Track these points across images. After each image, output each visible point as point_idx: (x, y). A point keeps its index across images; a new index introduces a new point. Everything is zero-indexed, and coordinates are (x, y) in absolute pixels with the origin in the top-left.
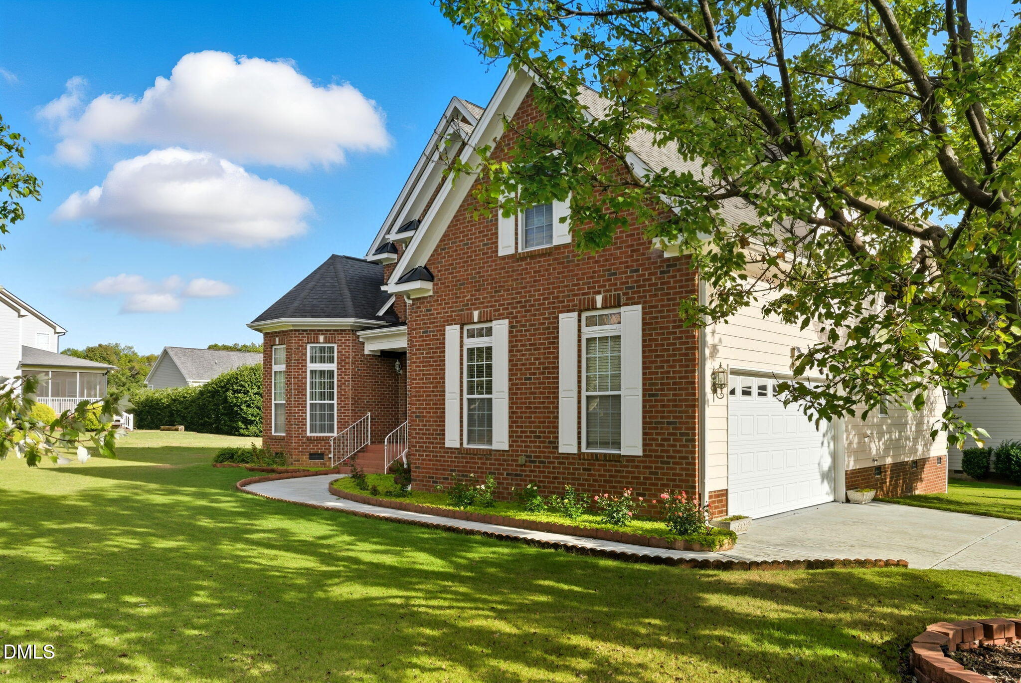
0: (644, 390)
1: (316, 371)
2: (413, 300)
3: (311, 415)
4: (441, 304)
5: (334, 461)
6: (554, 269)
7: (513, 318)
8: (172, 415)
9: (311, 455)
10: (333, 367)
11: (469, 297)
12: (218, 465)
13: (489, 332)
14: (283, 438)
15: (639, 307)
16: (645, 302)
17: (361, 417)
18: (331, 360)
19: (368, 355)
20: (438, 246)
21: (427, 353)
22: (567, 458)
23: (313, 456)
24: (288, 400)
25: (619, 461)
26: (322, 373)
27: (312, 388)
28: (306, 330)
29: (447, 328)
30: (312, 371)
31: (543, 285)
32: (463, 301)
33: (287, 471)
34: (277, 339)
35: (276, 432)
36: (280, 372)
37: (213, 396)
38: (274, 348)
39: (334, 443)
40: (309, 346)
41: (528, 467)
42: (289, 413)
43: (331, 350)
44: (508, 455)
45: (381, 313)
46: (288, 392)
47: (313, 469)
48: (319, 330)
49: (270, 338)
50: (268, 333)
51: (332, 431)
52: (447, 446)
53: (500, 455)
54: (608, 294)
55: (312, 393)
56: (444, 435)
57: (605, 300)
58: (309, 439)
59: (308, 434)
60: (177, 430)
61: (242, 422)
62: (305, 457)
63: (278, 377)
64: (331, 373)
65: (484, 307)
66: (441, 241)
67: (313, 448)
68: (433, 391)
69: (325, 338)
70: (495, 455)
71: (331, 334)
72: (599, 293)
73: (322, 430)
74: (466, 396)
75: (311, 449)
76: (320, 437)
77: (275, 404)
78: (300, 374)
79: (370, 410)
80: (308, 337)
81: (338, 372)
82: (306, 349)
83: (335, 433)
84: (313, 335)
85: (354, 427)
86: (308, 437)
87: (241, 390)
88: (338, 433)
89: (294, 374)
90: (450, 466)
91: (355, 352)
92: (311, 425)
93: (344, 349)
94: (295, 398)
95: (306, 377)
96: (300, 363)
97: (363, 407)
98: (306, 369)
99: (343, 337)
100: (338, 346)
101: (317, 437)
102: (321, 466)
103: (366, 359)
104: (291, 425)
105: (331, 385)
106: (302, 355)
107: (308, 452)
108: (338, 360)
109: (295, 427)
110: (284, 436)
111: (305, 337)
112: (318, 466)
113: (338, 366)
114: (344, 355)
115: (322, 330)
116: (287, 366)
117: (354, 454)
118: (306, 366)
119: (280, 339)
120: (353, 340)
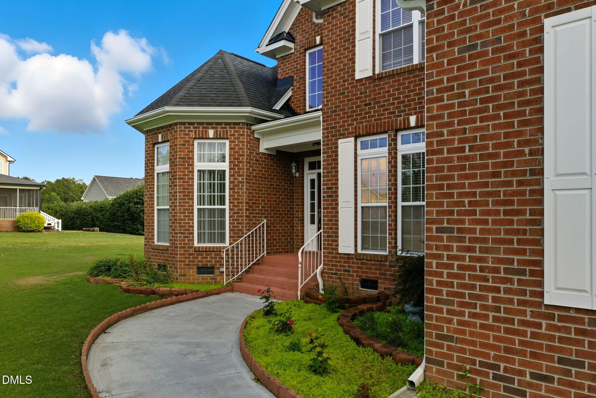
1: (204, 171)
3: (199, 222)
5: (227, 275)
9: (199, 268)
10: (224, 166)
14: (166, 249)
17: (256, 225)
18: (222, 159)
19: (263, 154)
23: (202, 270)
24: (173, 206)
26: (211, 172)
27: (199, 191)
28: (193, 124)
30: (199, 171)
33: (171, 294)
34: (160, 136)
35: (158, 241)
36: (163, 173)
37: (120, 207)
38: (156, 147)
39: (227, 255)
40: (196, 142)
42: (174, 220)
43: (222, 147)
45: (278, 106)
46: (173, 196)
47: (203, 288)
48: (208, 124)
50: (150, 131)
51: (223, 240)
52: (547, 301)
55: (200, 197)
58: (198, 250)
59: (196, 244)
60: (94, 231)
62: (193, 272)
63: (161, 178)
64: (222, 173)
67: (201, 261)
68: (496, 175)
69: (215, 133)
73: (212, 240)
75: (199, 261)
76: (210, 247)
77: (158, 210)
78: (186, 175)
79: (265, 217)
80: (195, 131)
81: (230, 172)
82: (193, 145)
83: (227, 244)
84: (201, 129)
85: (249, 236)
86: (195, 248)
87: (140, 202)
88: (230, 244)
89: (180, 175)
90: (560, 350)
91: (249, 149)
92: (199, 234)
93: (237, 145)
94: (180, 203)
95: (193, 179)
96: (186, 162)
97: (258, 213)
98: (193, 169)
99: (236, 132)
100: (230, 142)
101: (206, 247)
102: (212, 283)
103: (261, 158)
104: (176, 233)
105: (222, 187)
106: (189, 152)
107: (195, 265)
108: (230, 159)
109: (180, 237)
110: (167, 247)
111: (192, 131)
112: (208, 283)
113: (230, 165)
114: (237, 152)
115: (211, 124)
116: (171, 166)
117: (249, 268)
118: (193, 165)
119: (162, 135)
120: (247, 135)
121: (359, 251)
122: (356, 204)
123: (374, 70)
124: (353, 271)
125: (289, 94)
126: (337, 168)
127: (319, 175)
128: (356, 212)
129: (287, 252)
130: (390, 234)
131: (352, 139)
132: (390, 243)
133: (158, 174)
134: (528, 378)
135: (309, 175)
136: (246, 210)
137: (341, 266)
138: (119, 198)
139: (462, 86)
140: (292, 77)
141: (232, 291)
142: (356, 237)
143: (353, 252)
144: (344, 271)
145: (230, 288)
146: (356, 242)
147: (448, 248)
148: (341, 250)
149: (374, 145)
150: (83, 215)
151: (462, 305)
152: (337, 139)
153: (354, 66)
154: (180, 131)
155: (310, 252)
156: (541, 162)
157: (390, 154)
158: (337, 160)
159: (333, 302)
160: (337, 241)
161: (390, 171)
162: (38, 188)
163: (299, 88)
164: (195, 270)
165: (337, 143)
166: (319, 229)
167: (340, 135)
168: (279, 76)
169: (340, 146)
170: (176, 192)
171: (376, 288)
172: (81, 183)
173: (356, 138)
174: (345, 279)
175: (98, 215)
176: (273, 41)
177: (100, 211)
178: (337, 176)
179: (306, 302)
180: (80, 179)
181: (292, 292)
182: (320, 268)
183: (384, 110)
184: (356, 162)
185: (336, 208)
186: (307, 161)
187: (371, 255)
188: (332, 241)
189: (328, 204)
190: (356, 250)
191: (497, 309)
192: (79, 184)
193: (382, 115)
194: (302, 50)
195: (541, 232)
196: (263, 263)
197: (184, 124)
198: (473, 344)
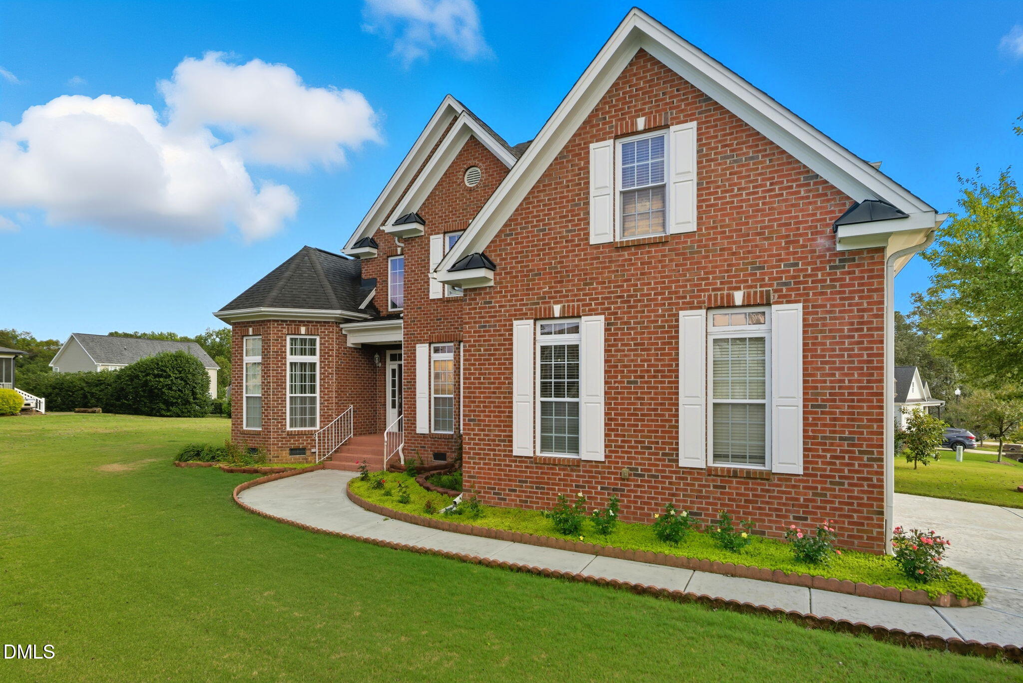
0: (805, 400)
1: (295, 364)
2: (465, 290)
3: (291, 409)
4: (505, 296)
6: (671, 260)
7: (610, 314)
8: (85, 397)
9: (291, 450)
10: (315, 359)
11: (547, 289)
12: (183, 464)
13: (575, 330)
14: (258, 434)
15: (800, 306)
16: (805, 301)
17: (344, 410)
18: (313, 352)
19: (350, 348)
20: (501, 231)
21: (485, 350)
22: (690, 473)
23: (294, 451)
24: (266, 393)
25: (768, 480)
26: (303, 365)
27: (291, 381)
28: (286, 321)
29: (515, 323)
30: (291, 364)
31: (655, 278)
32: (538, 294)
33: (272, 471)
34: (251, 330)
35: (247, 426)
36: (254, 364)
37: (132, 380)
38: (246, 339)
39: (319, 437)
40: (288, 338)
41: (634, 480)
42: (266, 407)
43: (313, 342)
44: (603, 467)
45: (362, 307)
46: (265, 386)
47: (299, 467)
48: (300, 322)
49: (241, 327)
50: (238, 323)
51: (313, 423)
52: (514, 454)
53: (592, 467)
54: (752, 291)
55: (292, 386)
56: (511, 441)
57: (747, 296)
58: (290, 434)
59: (288, 429)
60: (94, 412)
61: (164, 403)
62: (286, 453)
63: (251, 368)
64: (313, 366)
65: (568, 301)
66: (506, 225)
67: (293, 443)
68: (494, 393)
69: (307, 330)
70: (584, 466)
71: (313, 324)
72: (738, 289)
73: (303, 424)
74: (539, 399)
75: (290, 444)
76: (302, 431)
77: (247, 397)
78: (279, 367)
79: (352, 403)
80: (288, 328)
81: (320, 365)
82: (286, 340)
83: (318, 428)
84: (293, 326)
85: (338, 421)
86: (288, 432)
87: (162, 374)
88: (321, 428)
89: (273, 367)
90: (519, 476)
91: (338, 344)
92: (291, 419)
93: (327, 341)
94: (273, 392)
95: (285, 370)
96: (279, 355)
97: (346, 400)
98: (286, 361)
99: (327, 329)
100: (321, 338)
101: (298, 431)
102: (303, 463)
103: (348, 351)
104: (270, 419)
105: (313, 379)
106: (282, 346)
107: (288, 447)
108: (320, 353)
109: (273, 422)
110: (260, 431)
111: (284, 328)
112: (300, 463)
113: (321, 359)
114: (327, 347)
115: (303, 322)
116: (263, 358)
117: (338, 448)
118: (285, 358)
119: (253, 329)
120: (337, 333)
121: (433, 432)
122: (430, 395)
123: (444, 294)
124: (428, 447)
125: (373, 293)
126: (415, 366)
127: (400, 366)
128: (430, 401)
129: (371, 433)
130: (455, 418)
131: (427, 345)
132: (455, 425)
133: (247, 364)
134: (507, 492)
135: (391, 366)
136: (336, 397)
137: (418, 443)
138: (130, 369)
139: (480, 346)
140: (376, 279)
141: (324, 468)
142: (430, 421)
143: (428, 432)
144: (421, 447)
145: (322, 467)
146: (430, 424)
147: (473, 430)
148: (419, 431)
149: (443, 350)
150: (67, 391)
151: (480, 459)
152: (416, 344)
153: (429, 288)
154: (273, 327)
155: (393, 433)
156: (512, 389)
157: (455, 358)
158: (415, 360)
159: (413, 469)
160: (415, 424)
161: (455, 372)
162: (12, 357)
163: (382, 290)
164: (288, 452)
165: (415, 347)
166: (400, 413)
167: (418, 340)
168: (363, 276)
169: (417, 349)
170: (270, 382)
171: (445, 459)
172: (28, 338)
173: (430, 344)
174: (421, 454)
175: (93, 391)
176: (358, 245)
177: (97, 386)
178: (415, 372)
179: (391, 472)
180: (25, 331)
181: (379, 466)
182: (402, 445)
183: (451, 325)
184: (430, 362)
185: (415, 398)
186: (389, 353)
187: (441, 434)
188: (411, 424)
189: (408, 395)
190: (430, 431)
191: (495, 460)
192: (24, 340)
193: (450, 329)
194: (385, 257)
195: (512, 422)
196: (349, 444)
197: (277, 321)
198: (485, 478)
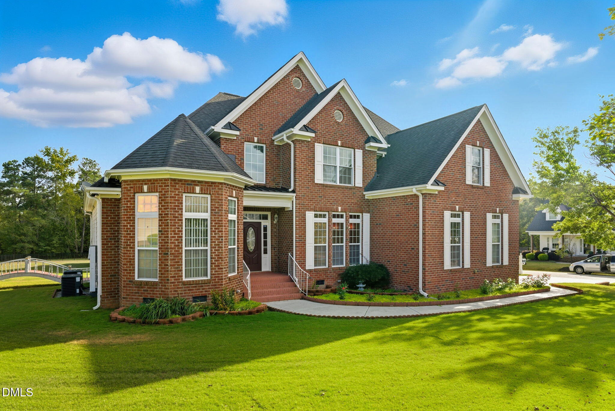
133: (186, 219)
